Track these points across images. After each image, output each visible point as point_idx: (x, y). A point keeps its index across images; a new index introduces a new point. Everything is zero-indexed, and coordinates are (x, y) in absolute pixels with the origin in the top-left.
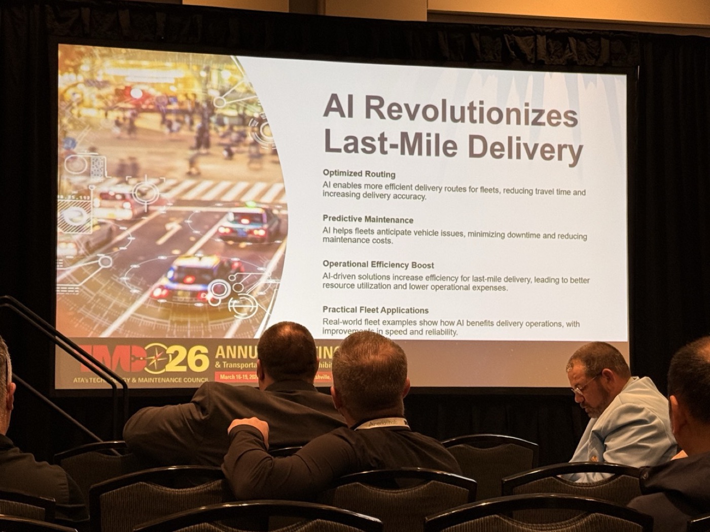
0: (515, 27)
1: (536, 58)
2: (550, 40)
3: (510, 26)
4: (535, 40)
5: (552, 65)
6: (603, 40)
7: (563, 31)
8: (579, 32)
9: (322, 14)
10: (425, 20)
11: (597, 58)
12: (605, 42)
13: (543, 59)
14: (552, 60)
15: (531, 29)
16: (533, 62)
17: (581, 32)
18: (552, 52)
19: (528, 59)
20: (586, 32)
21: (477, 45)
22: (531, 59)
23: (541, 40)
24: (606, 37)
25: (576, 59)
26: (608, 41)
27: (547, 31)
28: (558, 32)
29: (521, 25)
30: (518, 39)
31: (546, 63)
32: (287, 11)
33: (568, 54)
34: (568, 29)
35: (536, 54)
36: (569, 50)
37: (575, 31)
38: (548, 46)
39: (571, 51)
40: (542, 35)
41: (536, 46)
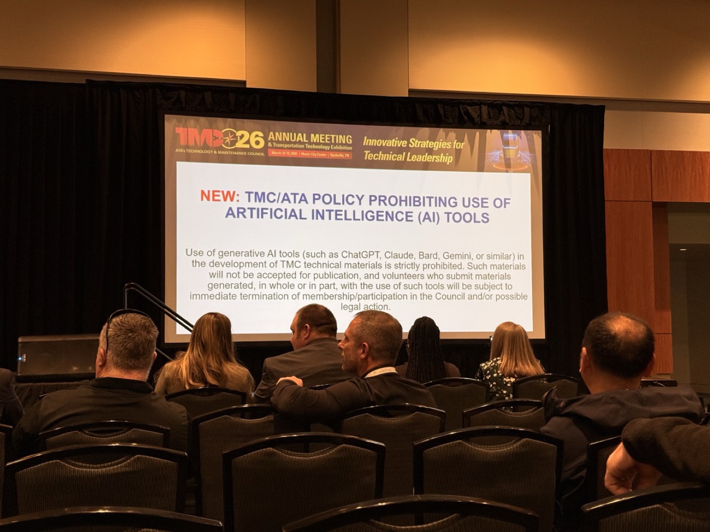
0: (467, 100)
1: (481, 120)
2: (490, 109)
3: (464, 100)
4: (480, 108)
5: (491, 125)
6: (525, 108)
7: (499, 102)
8: (509, 103)
9: (338, 93)
10: (407, 96)
11: (522, 120)
12: (527, 110)
13: (486, 121)
14: (491, 121)
15: (478, 102)
16: (479, 123)
17: (510, 103)
18: (492, 117)
19: (476, 122)
20: (514, 103)
21: (442, 112)
22: (478, 121)
23: (484, 109)
24: (527, 106)
25: (508, 121)
26: (528, 108)
27: (488, 102)
28: (496, 103)
29: (471, 98)
30: (469, 108)
31: (488, 123)
32: (315, 91)
33: (502, 118)
34: (502, 101)
35: (481, 118)
36: (502, 115)
37: (507, 102)
38: (489, 113)
39: (504, 116)
40: (485, 104)
41: (481, 112)
